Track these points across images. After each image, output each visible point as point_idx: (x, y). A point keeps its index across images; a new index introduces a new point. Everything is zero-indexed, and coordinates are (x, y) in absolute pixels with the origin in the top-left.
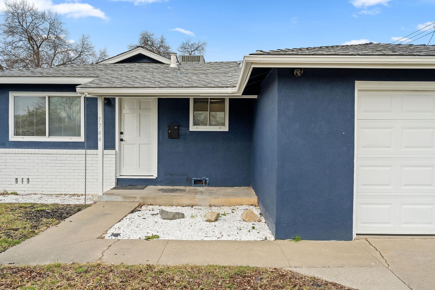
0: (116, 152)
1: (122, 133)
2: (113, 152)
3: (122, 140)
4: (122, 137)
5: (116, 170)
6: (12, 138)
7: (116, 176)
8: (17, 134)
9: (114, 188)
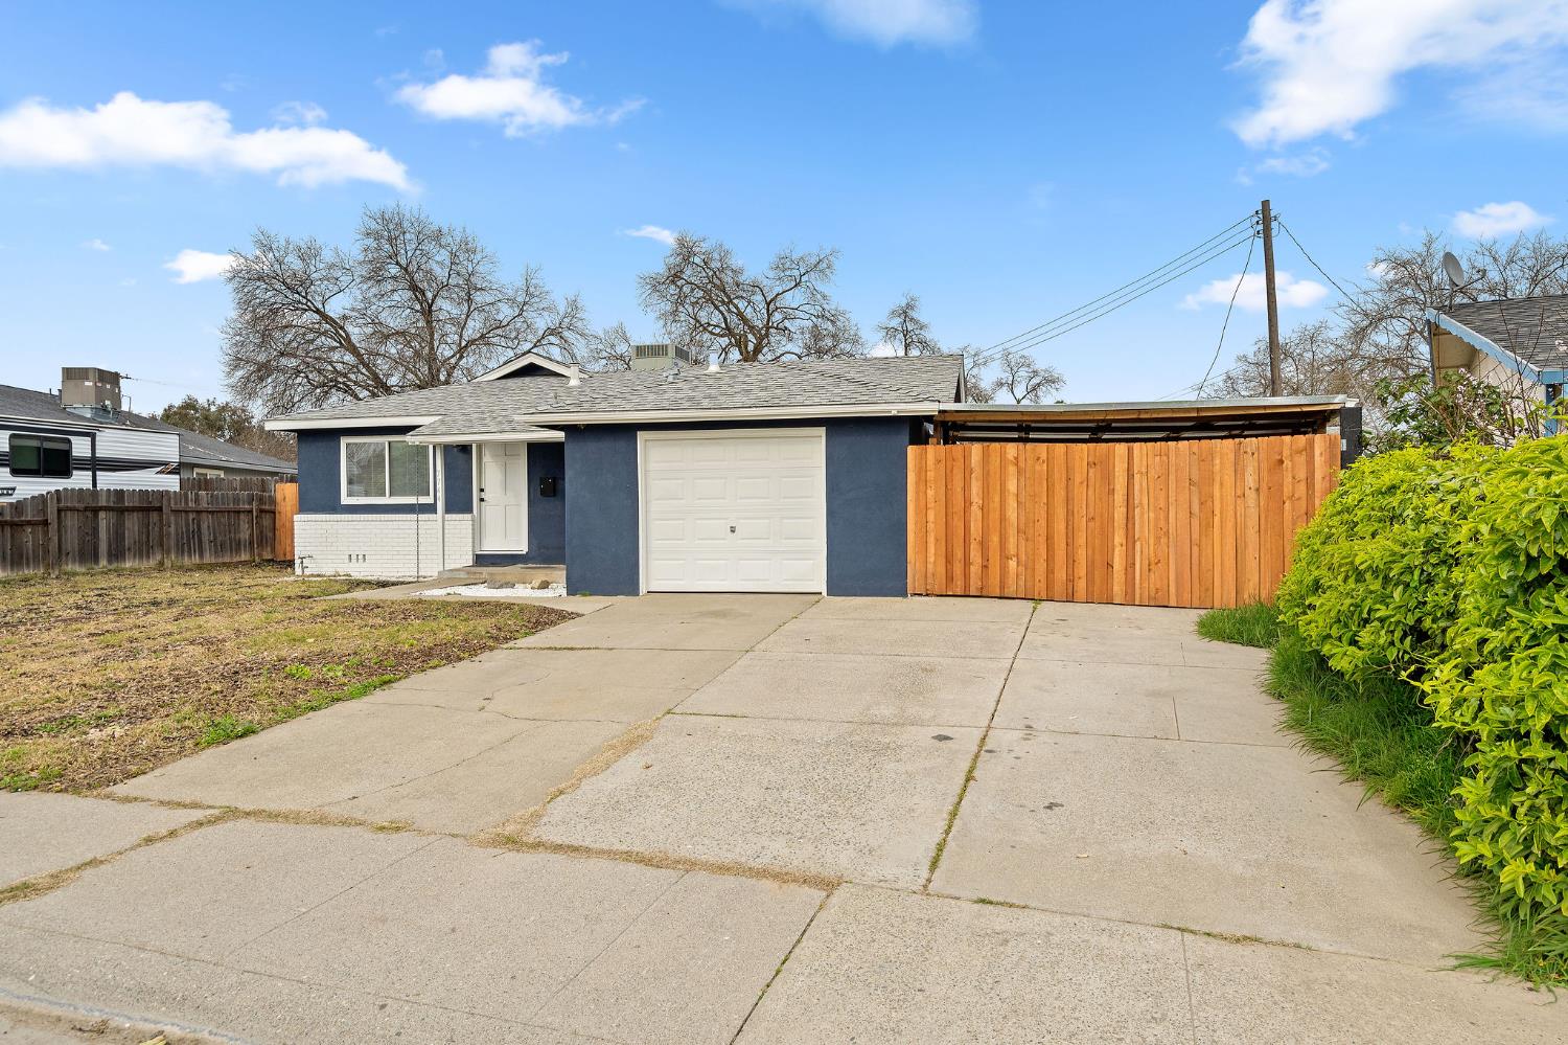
0: (473, 517)
1: (482, 490)
2: (468, 516)
3: (482, 500)
4: (483, 495)
5: (473, 542)
6: (345, 500)
7: (473, 551)
8: (350, 494)
9: (472, 566)
